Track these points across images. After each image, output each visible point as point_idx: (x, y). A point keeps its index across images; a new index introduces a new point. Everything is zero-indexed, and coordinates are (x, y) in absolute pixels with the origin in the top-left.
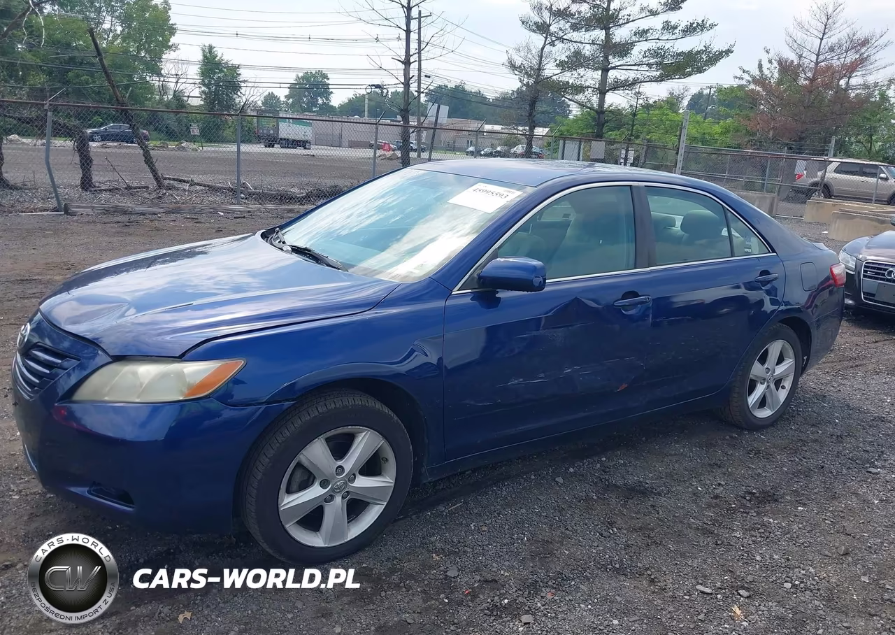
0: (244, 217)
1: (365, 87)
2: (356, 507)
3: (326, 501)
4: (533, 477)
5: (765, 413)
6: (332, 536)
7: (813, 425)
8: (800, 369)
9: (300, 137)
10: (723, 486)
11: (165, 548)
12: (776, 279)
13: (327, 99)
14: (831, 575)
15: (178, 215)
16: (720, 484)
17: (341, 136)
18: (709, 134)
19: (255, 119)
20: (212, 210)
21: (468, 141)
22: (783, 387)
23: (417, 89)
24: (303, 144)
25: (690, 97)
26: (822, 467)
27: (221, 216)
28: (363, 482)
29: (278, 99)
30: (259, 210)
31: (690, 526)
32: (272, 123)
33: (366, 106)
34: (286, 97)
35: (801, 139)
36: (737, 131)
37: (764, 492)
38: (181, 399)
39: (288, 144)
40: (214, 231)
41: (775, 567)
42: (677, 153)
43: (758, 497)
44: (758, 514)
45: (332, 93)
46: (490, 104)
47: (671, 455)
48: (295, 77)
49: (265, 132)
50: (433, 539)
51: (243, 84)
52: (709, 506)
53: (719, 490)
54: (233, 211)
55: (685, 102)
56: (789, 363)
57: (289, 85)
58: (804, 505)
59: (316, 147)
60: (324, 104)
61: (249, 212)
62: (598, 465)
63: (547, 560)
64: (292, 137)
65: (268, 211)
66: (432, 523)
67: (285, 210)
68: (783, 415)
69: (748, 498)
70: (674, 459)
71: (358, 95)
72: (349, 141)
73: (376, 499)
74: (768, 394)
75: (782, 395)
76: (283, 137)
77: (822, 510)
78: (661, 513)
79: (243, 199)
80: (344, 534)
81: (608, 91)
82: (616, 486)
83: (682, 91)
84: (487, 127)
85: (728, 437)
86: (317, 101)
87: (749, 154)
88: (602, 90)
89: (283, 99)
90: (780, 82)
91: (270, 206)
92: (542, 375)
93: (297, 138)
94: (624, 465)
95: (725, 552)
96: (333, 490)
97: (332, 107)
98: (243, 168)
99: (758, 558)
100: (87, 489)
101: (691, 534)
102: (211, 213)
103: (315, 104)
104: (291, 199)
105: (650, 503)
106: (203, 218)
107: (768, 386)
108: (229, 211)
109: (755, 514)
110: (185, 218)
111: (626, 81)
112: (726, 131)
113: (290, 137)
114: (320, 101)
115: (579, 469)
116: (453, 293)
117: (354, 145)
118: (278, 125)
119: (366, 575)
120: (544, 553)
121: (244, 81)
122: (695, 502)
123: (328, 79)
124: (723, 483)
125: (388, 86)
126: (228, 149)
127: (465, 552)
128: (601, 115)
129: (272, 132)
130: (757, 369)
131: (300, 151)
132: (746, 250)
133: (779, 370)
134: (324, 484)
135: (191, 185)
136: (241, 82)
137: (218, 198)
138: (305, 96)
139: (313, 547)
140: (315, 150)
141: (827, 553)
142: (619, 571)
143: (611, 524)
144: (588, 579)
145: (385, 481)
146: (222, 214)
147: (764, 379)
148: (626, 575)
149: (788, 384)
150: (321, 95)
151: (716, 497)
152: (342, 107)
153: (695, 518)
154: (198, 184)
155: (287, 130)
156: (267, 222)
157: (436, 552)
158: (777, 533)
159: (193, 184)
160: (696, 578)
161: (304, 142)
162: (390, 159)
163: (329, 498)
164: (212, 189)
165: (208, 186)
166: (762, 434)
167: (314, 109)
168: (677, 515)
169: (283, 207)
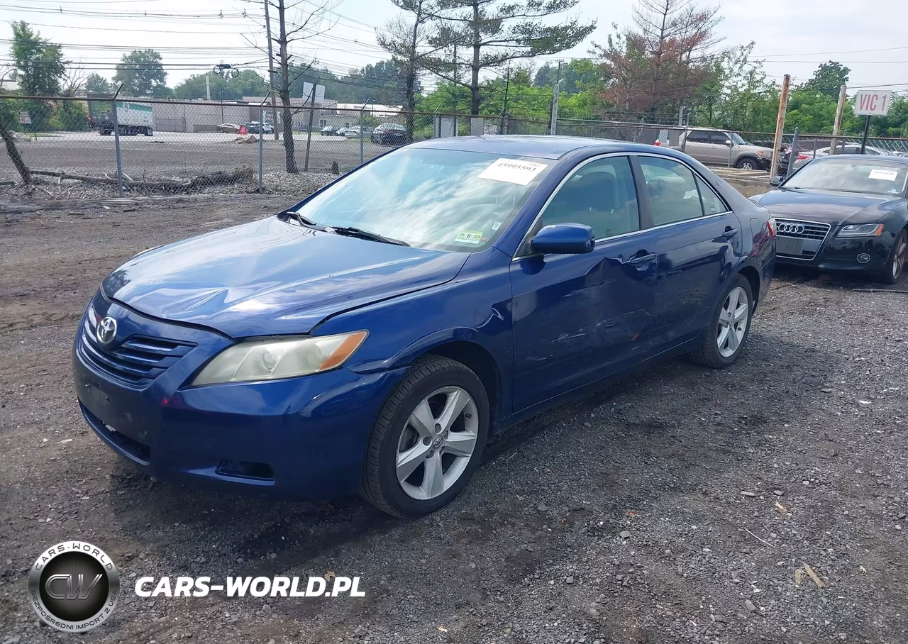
0: (134, 210)
1: (213, 67)
2: (448, 460)
3: (427, 457)
4: (564, 425)
5: (728, 353)
6: (433, 490)
7: (764, 360)
8: (751, 311)
9: (140, 123)
10: (720, 415)
11: (273, 523)
12: (736, 233)
13: (162, 80)
14: (834, 471)
15: (59, 211)
16: (716, 414)
17: (184, 121)
18: (567, 107)
19: (85, 104)
20: (95, 205)
21: (322, 121)
22: (740, 329)
23: (269, 69)
24: (145, 130)
25: (538, 70)
26: (788, 392)
27: (107, 210)
28: (454, 437)
29: (104, 82)
30: (147, 202)
31: (710, 449)
32: (107, 107)
33: (208, 88)
34: (113, 79)
35: (653, 110)
36: (594, 103)
37: (753, 416)
38: (317, 371)
39: (127, 131)
40: (111, 226)
41: (790, 472)
42: (550, 127)
43: (750, 421)
44: (758, 433)
45: (166, 74)
46: (339, 81)
47: (665, 395)
48: (122, 57)
49: (99, 118)
50: (509, 483)
51: (66, 66)
52: (717, 431)
53: (719, 419)
54: (119, 205)
55: (533, 77)
56: (744, 307)
57: (115, 66)
58: (788, 422)
59: (158, 133)
60: (158, 86)
61: (137, 204)
62: (613, 409)
63: (613, 488)
64: (131, 123)
65: (155, 202)
66: (501, 471)
67: (173, 200)
68: (741, 355)
69: (743, 422)
70: (670, 397)
71: (195, 76)
72: (194, 126)
73: (465, 452)
74: (730, 337)
75: (740, 335)
76: (121, 123)
77: (803, 425)
78: (683, 440)
79: (125, 191)
80: (441, 486)
81: (480, 67)
82: (634, 424)
83: (529, 65)
84: (340, 106)
85: (703, 376)
86: (150, 83)
87: (617, 125)
88: (475, 68)
89: (110, 81)
90: (629, 56)
91: (158, 197)
92: (581, 330)
93: (137, 124)
94: (632, 407)
95: (748, 465)
96: (433, 446)
97: (168, 90)
98: (123, 158)
99: (775, 466)
100: (215, 469)
101: (714, 455)
102: (95, 207)
103: (148, 86)
104: (176, 188)
105: (670, 435)
106: (89, 213)
107: (731, 329)
108: (114, 205)
109: (755, 434)
110: (69, 214)
111: (496, 57)
112: (583, 104)
113: (129, 123)
114: (154, 83)
115: (599, 414)
116: (514, 260)
117: (199, 129)
118: (115, 112)
119: (470, 519)
120: (607, 482)
121: (68, 63)
122: (704, 429)
123: (161, 59)
124: (719, 412)
125: (237, 66)
126: (61, 139)
127: (543, 490)
128: (475, 91)
129: (107, 118)
130: (724, 315)
131: (140, 138)
132: (712, 209)
133: (738, 314)
134: (426, 442)
135: (62, 178)
136: (64, 63)
137: (97, 192)
138: (136, 78)
139: (419, 500)
140: (158, 136)
141: (822, 456)
142: (676, 490)
143: (648, 454)
144: (656, 498)
145: (468, 436)
146: (108, 208)
147: (728, 323)
148: (682, 492)
149: (743, 326)
150: (154, 77)
151: (719, 424)
152: (179, 89)
153: (711, 442)
154: (70, 177)
155: (126, 115)
156: (160, 213)
157: (518, 494)
158: (779, 446)
159: (64, 176)
160: (737, 487)
161: (145, 128)
162: (248, 142)
163: (430, 454)
164: (87, 182)
165: (82, 179)
166: (729, 371)
167: (148, 92)
168: (696, 441)
169: (172, 197)
